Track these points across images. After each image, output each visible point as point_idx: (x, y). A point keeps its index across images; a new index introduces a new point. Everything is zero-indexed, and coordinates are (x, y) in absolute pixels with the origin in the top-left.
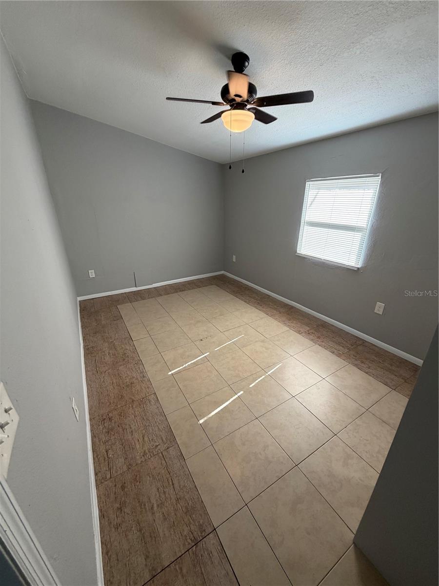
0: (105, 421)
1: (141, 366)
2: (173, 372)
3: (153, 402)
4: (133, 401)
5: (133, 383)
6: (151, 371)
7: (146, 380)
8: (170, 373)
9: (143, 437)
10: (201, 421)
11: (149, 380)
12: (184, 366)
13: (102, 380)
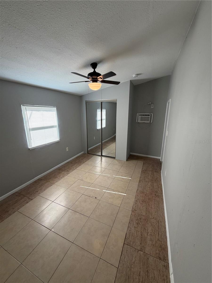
0: (157, 195)
1: (134, 207)
2: (124, 194)
3: (139, 190)
4: (146, 195)
5: (142, 201)
6: (132, 201)
7: (136, 199)
8: (125, 195)
9: (147, 185)
10: (130, 178)
11: (135, 198)
12: (118, 193)
13: (156, 214)
